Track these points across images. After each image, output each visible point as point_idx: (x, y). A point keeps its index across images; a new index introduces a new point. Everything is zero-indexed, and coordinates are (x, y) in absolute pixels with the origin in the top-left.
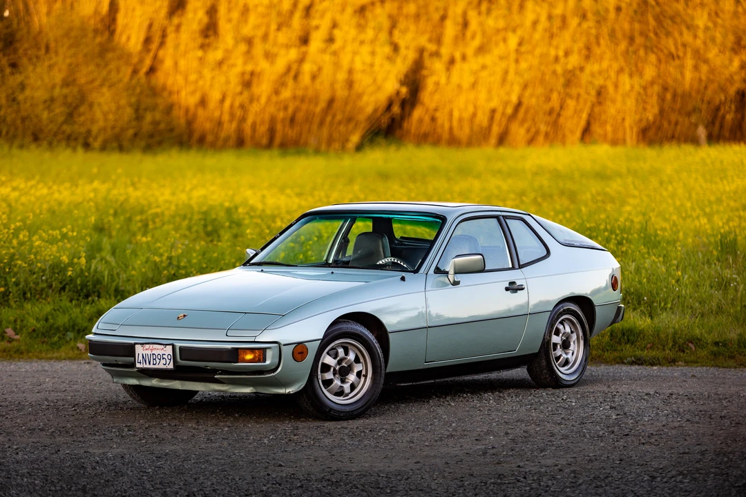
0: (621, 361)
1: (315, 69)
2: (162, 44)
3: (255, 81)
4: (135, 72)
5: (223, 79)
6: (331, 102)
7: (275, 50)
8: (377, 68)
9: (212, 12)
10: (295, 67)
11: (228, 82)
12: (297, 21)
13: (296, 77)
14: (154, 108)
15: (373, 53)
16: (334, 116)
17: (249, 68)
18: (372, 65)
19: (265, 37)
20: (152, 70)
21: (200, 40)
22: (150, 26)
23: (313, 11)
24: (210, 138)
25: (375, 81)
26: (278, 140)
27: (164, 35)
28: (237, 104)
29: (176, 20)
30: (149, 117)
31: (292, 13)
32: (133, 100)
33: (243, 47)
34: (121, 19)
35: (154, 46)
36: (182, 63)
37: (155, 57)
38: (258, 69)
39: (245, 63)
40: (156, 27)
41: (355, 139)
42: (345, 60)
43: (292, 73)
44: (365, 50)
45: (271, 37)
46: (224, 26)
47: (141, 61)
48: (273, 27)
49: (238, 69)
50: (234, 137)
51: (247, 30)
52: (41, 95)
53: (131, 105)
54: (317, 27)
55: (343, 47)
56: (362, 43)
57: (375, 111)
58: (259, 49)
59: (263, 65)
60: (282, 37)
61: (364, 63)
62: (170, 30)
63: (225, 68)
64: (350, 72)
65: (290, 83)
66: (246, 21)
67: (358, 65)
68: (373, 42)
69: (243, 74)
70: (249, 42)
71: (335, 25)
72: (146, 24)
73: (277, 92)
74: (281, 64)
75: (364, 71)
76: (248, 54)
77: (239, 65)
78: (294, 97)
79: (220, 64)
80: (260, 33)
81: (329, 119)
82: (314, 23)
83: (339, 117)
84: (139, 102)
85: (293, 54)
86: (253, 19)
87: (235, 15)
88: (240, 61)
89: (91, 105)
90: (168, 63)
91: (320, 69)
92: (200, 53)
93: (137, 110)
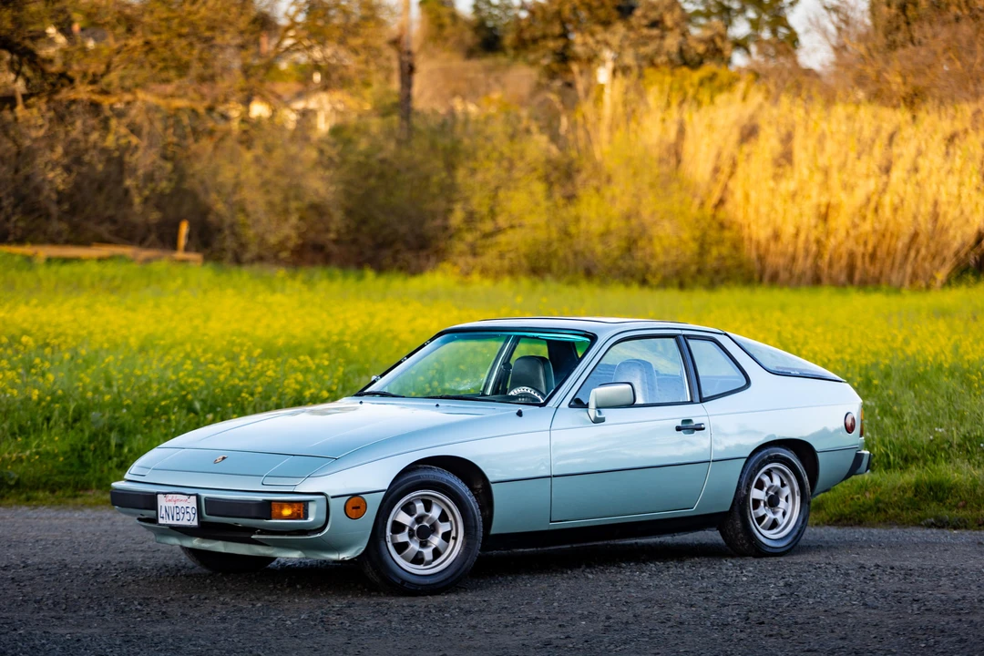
0: (917, 523)
1: (897, 200)
2: (732, 174)
3: (832, 214)
4: (702, 204)
5: (796, 211)
6: (915, 236)
7: (852, 181)
8: (964, 199)
9: (788, 139)
10: (874, 199)
11: (801, 215)
12: (878, 151)
13: (876, 210)
14: (720, 242)
15: (961, 184)
16: (918, 252)
17: (824, 200)
18: (959, 196)
19: (843, 166)
20: (721, 202)
21: (770, 170)
22: (719, 156)
23: (896, 139)
24: (783, 275)
25: (962, 212)
26: (857, 276)
27: (734, 165)
28: (812, 238)
29: (746, 148)
30: (715, 252)
31: (873, 141)
32: (698, 234)
33: (819, 177)
34: (688, 148)
35: (722, 177)
36: (753, 195)
37: (726, 187)
38: (834, 201)
39: (820, 194)
40: (725, 155)
41: (941, 276)
42: (930, 191)
43: (872, 205)
44: (953, 181)
45: (849, 165)
46: (800, 155)
47: (710, 192)
48: (853, 155)
49: (814, 200)
50: (809, 274)
51: (822, 161)
52: (597, 227)
53: (694, 239)
54: (900, 156)
55: (929, 176)
56: (950, 172)
57: (963, 245)
58: (835, 178)
59: (842, 197)
60: (861, 167)
61: (949, 194)
62: (741, 158)
63: (798, 199)
64: (936, 204)
65: (870, 215)
66: (822, 150)
67: (943, 198)
68: (961, 171)
69: (819, 206)
70: (826, 172)
71: (919, 153)
72: (714, 153)
73: (855, 226)
74: (860, 195)
75: (949, 203)
76: (825, 185)
77: (815, 197)
78: (875, 231)
79: (794, 195)
80: (836, 162)
81: (912, 254)
82: (896, 150)
83: (923, 251)
84: (704, 234)
85: (872, 185)
86: (830, 146)
87: (811, 143)
88: (814, 192)
89: (650, 240)
90: (739, 195)
91: (902, 201)
92: (771, 184)
93: (702, 246)
